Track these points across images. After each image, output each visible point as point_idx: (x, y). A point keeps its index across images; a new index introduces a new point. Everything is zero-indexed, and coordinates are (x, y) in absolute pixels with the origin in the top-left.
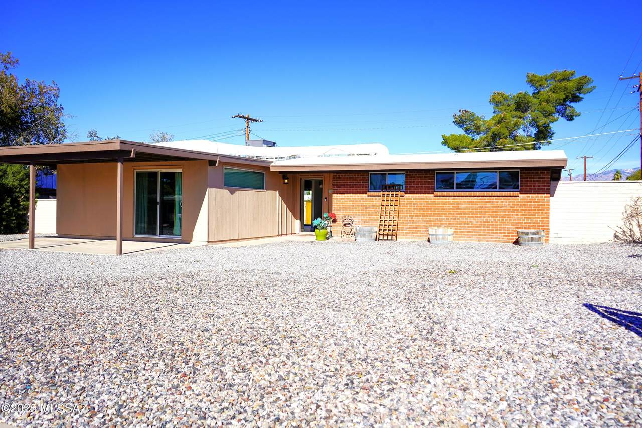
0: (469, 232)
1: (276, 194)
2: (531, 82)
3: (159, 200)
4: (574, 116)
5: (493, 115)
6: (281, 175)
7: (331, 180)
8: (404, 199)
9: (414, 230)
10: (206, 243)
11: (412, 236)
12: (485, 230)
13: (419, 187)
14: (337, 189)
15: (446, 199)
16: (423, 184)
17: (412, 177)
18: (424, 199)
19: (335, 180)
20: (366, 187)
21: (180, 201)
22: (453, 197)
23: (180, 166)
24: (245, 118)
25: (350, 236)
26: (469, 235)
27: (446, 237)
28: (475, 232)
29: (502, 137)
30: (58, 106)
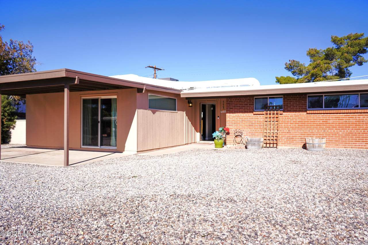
0: (337, 141)
1: (184, 114)
2: (334, 41)
3: (99, 120)
4: (363, 62)
5: (310, 63)
6: (187, 100)
7: (225, 104)
8: (283, 116)
9: (291, 140)
10: (136, 153)
11: (289, 144)
12: (350, 139)
13: (294, 107)
14: (230, 110)
15: (317, 116)
16: (297, 105)
17: (288, 100)
18: (299, 116)
19: (228, 103)
20: (252, 108)
21: (115, 121)
22: (322, 115)
23: (116, 94)
24: (153, 68)
25: (241, 144)
26: (336, 143)
27: (321, 145)
28: (341, 141)
29: (318, 76)
30: (32, 58)
